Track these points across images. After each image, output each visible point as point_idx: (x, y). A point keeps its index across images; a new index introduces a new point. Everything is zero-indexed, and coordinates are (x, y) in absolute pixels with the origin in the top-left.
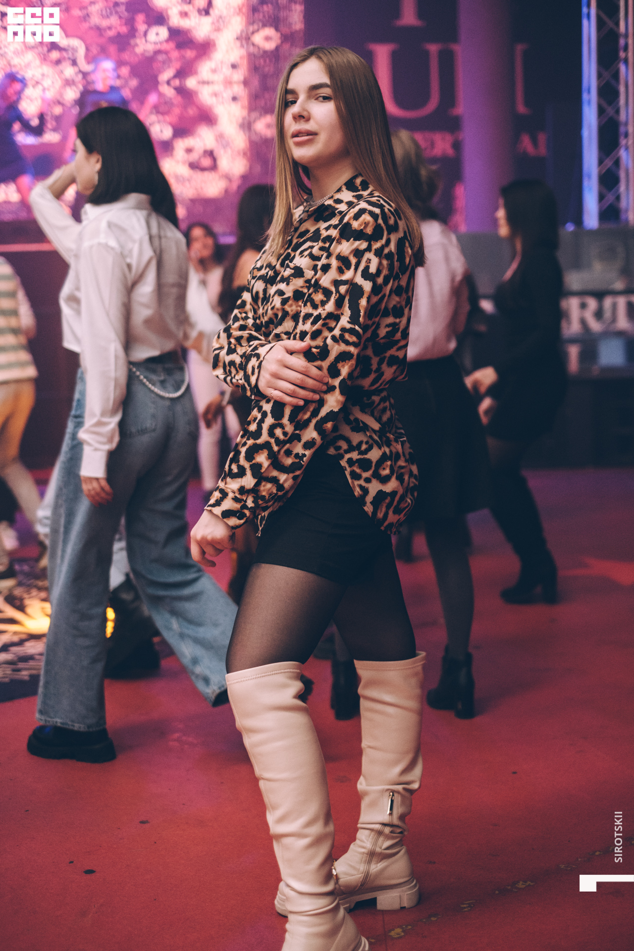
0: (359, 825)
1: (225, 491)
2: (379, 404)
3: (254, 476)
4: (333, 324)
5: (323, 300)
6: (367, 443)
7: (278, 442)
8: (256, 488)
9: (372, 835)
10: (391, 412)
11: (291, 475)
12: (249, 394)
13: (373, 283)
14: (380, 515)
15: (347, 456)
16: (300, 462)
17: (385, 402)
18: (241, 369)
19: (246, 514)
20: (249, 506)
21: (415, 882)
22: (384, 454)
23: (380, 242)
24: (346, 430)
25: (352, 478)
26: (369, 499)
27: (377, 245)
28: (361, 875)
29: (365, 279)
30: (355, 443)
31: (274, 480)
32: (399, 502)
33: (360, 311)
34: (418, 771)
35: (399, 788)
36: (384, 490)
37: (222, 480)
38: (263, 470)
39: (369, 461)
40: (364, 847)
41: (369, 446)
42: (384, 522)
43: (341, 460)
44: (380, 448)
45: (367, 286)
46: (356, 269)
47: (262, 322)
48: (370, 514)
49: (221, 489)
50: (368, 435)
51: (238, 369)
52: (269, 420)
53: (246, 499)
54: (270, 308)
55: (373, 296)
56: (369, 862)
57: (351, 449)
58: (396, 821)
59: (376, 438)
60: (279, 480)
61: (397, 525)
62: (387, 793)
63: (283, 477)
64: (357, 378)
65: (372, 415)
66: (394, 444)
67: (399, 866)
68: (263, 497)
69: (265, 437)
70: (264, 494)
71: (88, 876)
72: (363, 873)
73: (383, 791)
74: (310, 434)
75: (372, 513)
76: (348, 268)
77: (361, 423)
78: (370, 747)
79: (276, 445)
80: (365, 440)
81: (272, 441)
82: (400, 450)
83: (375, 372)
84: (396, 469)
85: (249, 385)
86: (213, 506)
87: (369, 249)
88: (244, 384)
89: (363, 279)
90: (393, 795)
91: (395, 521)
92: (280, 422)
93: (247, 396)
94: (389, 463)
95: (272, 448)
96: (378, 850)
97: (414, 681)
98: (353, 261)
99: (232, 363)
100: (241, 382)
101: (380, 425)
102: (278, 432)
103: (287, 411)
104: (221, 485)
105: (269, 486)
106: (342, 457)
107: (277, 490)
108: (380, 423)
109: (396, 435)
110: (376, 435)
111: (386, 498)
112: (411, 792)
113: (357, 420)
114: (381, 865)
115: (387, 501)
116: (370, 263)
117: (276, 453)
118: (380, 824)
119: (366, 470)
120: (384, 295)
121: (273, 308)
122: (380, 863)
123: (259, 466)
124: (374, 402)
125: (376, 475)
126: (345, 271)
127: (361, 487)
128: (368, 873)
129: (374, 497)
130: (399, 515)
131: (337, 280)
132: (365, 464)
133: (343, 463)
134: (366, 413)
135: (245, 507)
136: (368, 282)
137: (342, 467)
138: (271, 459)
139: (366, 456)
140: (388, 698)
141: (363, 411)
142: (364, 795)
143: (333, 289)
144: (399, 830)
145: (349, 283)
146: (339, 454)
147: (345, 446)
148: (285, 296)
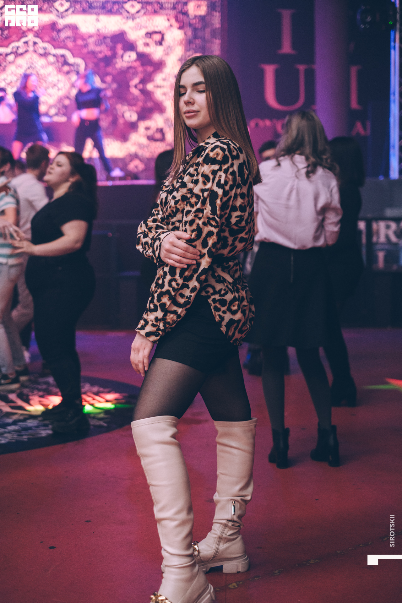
0: (213, 521)
1: (147, 320)
2: (233, 267)
3: (162, 311)
4: (201, 215)
5: (196, 201)
6: (225, 290)
7: (174, 289)
8: (164, 318)
9: (221, 527)
10: (240, 272)
11: (184, 309)
12: (155, 261)
13: (223, 190)
14: (230, 333)
15: (213, 297)
16: (188, 301)
17: (237, 266)
18: (151, 246)
19: (160, 333)
20: (161, 329)
21: (247, 557)
22: (235, 297)
23: (227, 165)
24: (212, 281)
25: (215, 310)
26: (224, 323)
27: (225, 167)
28: (213, 551)
29: (219, 188)
30: (217, 289)
31: (175, 312)
32: (242, 326)
33: (217, 207)
34: (250, 489)
35: (239, 499)
36: (233, 319)
37: (145, 314)
38: (167, 307)
39: (225, 301)
40: (216, 534)
41: (226, 291)
42: (233, 338)
43: (209, 299)
44: (232, 294)
45: (220, 192)
46: (213, 182)
47: (164, 216)
48: (224, 332)
49: (145, 319)
50: (226, 285)
51: (150, 247)
52: (168, 277)
53: (159, 324)
54: (168, 207)
55: (223, 197)
56: (219, 543)
57: (215, 293)
58: (235, 519)
59: (230, 287)
60: (178, 312)
61: (240, 340)
62: (231, 502)
63: (180, 310)
64: (220, 249)
65: (229, 273)
66: (241, 291)
67: (236, 547)
68: (169, 323)
69: (166, 287)
70: (169, 320)
71: (51, 550)
72: (214, 550)
73: (229, 500)
74: (194, 283)
75: (225, 332)
76: (209, 182)
77: (221, 278)
78: (222, 474)
79: (173, 292)
80: (224, 288)
81: (171, 289)
82: (245, 296)
83: (231, 245)
84: (241, 306)
85: (155, 256)
86: (140, 329)
87: (220, 169)
88: (152, 256)
89: (217, 188)
90: (235, 503)
91: (239, 338)
92: (174, 278)
93: (154, 263)
94: (237, 303)
95: (171, 293)
96: (224, 536)
97: (249, 434)
98: (211, 177)
99: (146, 243)
100: (151, 254)
101: (233, 280)
102: (174, 284)
103: (178, 271)
104: (145, 317)
105: (172, 316)
106: (209, 297)
107: (177, 318)
108: (233, 279)
109: (243, 286)
110: (230, 285)
111: (234, 324)
112: (246, 502)
113: (219, 276)
114: (226, 545)
115: (235, 325)
116: (221, 178)
117: (174, 296)
118: (226, 520)
119: (223, 306)
120: (231, 197)
121: (170, 207)
122: (225, 544)
123: (164, 304)
124: (230, 266)
125: (229, 310)
126: (207, 183)
127: (220, 316)
128: (218, 550)
129: (227, 323)
130: (242, 334)
131: (203, 189)
132: (223, 302)
133: (210, 301)
134: (225, 272)
135: (159, 329)
136: (220, 189)
137: (209, 303)
138: (171, 300)
139: (223, 298)
140: (233, 444)
141: (223, 270)
142: (218, 503)
143: (201, 194)
144: (238, 525)
145: (209, 190)
146: (208, 295)
147: (211, 291)
148: (176, 199)
